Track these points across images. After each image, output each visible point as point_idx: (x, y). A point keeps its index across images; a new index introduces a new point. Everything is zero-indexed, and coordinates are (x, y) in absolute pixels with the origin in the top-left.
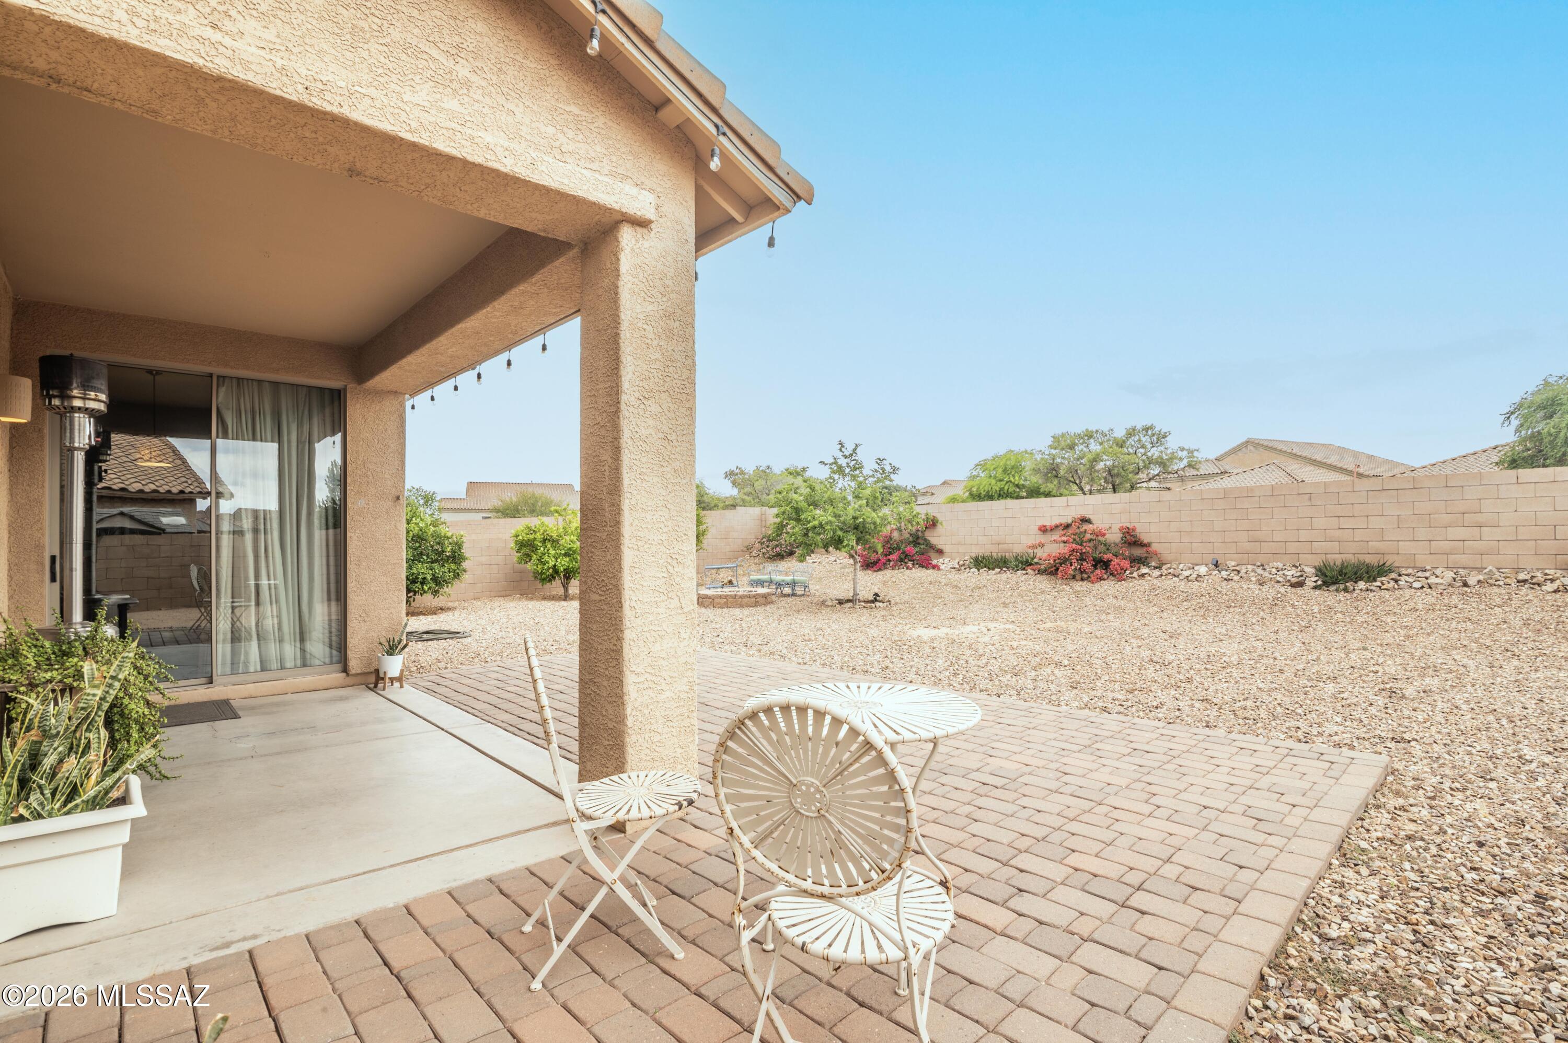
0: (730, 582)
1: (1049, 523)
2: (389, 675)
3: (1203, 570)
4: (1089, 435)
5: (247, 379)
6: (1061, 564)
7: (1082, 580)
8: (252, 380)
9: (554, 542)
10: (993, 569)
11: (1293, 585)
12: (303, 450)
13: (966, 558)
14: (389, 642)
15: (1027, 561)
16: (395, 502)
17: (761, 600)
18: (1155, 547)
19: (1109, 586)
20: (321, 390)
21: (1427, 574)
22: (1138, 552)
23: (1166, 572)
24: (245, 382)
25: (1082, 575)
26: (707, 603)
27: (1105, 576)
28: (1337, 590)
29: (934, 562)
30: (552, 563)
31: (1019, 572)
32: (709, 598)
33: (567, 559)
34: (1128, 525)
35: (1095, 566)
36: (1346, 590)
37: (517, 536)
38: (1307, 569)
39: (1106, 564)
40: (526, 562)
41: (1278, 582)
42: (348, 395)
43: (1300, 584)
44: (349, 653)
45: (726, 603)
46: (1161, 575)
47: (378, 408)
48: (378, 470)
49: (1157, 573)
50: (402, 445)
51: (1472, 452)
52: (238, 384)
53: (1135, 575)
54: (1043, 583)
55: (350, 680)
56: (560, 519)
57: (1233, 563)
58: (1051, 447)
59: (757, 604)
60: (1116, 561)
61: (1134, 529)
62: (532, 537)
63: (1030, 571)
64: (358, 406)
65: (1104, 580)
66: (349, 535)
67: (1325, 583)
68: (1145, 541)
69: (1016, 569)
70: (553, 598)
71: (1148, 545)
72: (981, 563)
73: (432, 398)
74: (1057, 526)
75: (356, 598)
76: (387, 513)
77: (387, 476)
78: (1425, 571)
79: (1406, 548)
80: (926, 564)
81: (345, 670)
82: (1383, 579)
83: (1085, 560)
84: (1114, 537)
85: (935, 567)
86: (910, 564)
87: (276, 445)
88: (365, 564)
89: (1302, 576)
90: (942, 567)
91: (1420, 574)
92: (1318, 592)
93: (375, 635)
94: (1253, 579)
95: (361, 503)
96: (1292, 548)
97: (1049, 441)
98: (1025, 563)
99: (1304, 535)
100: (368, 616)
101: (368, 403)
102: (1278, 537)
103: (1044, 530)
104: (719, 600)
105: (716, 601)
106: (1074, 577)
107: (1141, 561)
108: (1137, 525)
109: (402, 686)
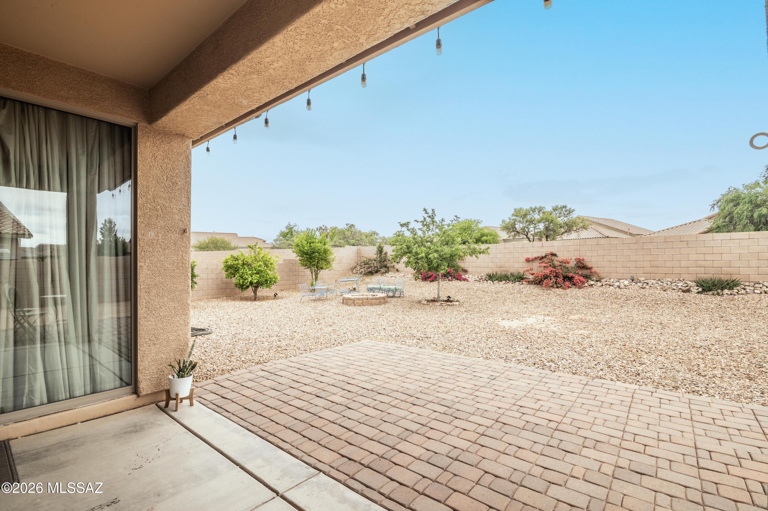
0: (355, 289)
1: (531, 256)
2: (180, 396)
3: (626, 283)
4: (534, 210)
5: (33, 105)
6: (545, 279)
7: (557, 287)
8: (38, 106)
9: (248, 265)
10: (501, 281)
11: (684, 291)
12: (93, 181)
13: (482, 275)
14: (179, 364)
15: (520, 277)
16: (182, 234)
17: (382, 301)
18: (594, 270)
19: (573, 291)
20: (112, 126)
21: (761, 286)
22: (585, 272)
23: (605, 283)
24: (30, 109)
25: (557, 285)
26: (350, 303)
27: (570, 286)
28: (713, 294)
29: (463, 277)
30: (250, 279)
31: (517, 283)
32: (352, 300)
33: (258, 276)
34: (579, 257)
35: (564, 280)
36: (718, 294)
37: (227, 262)
38: (689, 283)
39: (570, 279)
40: (231, 278)
41: (674, 289)
42: (139, 133)
43: (688, 291)
44: (139, 375)
45: (362, 303)
46: (602, 285)
47: (167, 148)
48: (167, 205)
49: (599, 284)
50: (188, 184)
51: (684, 223)
52: (23, 111)
53: (586, 285)
54: (535, 290)
55: (140, 402)
56: (253, 251)
57: (643, 279)
58: (513, 215)
59: (380, 304)
60: (577, 277)
61: (583, 260)
62: (236, 262)
63: (524, 283)
64: (148, 144)
65: (570, 288)
66: (139, 264)
67: (704, 290)
68: (589, 266)
69: (514, 281)
70: (247, 299)
71: (590, 268)
72: (491, 277)
73: (208, 150)
74: (536, 258)
75: (146, 324)
76: (175, 244)
77: (175, 211)
78: (760, 284)
79: (744, 271)
80: (459, 278)
81: (136, 392)
82: (738, 288)
83: (558, 277)
84: (572, 264)
85: (465, 280)
86: (450, 278)
87: (65, 194)
88: (154, 291)
89: (687, 286)
90: (469, 280)
91: (756, 285)
92: (699, 295)
93: (164, 356)
94: (658, 288)
95: (151, 234)
96: (677, 270)
97: (512, 212)
98: (520, 278)
99: (683, 264)
100: (157, 339)
101: (158, 142)
102: (669, 264)
103: (528, 260)
104: (358, 301)
105: (356, 301)
106: (552, 286)
107: (587, 277)
108: (585, 258)
109: (192, 404)
